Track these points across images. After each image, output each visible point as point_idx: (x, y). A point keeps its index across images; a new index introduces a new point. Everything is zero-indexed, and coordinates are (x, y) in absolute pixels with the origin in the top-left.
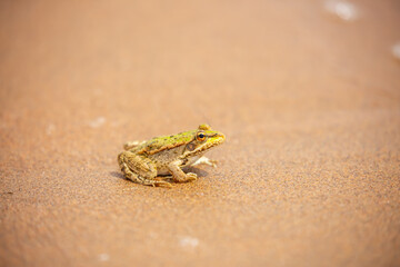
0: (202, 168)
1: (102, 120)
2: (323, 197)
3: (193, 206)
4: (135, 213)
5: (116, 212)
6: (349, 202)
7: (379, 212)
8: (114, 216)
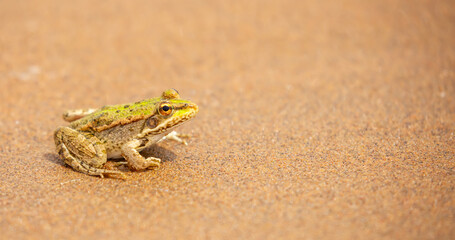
0: (168, 146)
1: (35, 70)
2: (330, 195)
3: (154, 209)
4: (75, 221)
5: (49, 219)
6: (364, 202)
7: (404, 218)
8: (47, 227)
